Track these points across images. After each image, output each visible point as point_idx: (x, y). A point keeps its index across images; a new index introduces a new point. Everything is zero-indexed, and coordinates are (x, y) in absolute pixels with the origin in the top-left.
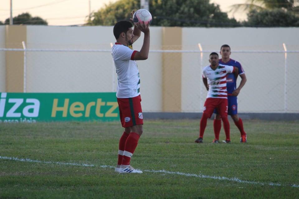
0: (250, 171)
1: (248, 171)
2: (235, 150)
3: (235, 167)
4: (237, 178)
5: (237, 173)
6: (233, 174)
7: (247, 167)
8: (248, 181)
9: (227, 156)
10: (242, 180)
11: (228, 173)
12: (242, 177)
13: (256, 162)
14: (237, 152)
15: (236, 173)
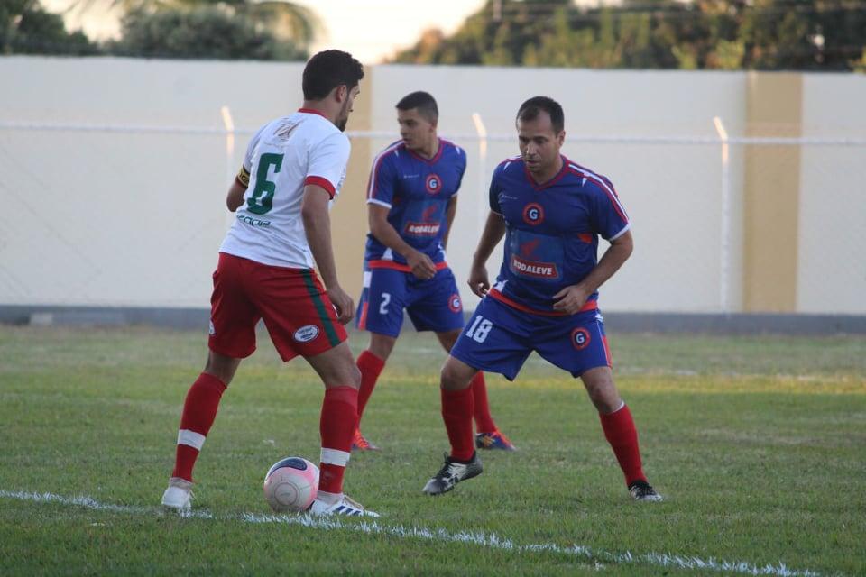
0: (124, 475)
1: (120, 475)
2: (83, 414)
3: (83, 464)
4: (85, 497)
5: (88, 482)
6: (77, 485)
7: (116, 465)
8: (118, 504)
9: (57, 431)
10: (103, 502)
11: (61, 480)
12: (102, 494)
13: (141, 449)
14: (89, 420)
15: (84, 482)
